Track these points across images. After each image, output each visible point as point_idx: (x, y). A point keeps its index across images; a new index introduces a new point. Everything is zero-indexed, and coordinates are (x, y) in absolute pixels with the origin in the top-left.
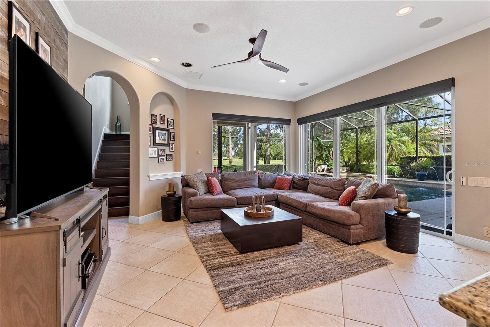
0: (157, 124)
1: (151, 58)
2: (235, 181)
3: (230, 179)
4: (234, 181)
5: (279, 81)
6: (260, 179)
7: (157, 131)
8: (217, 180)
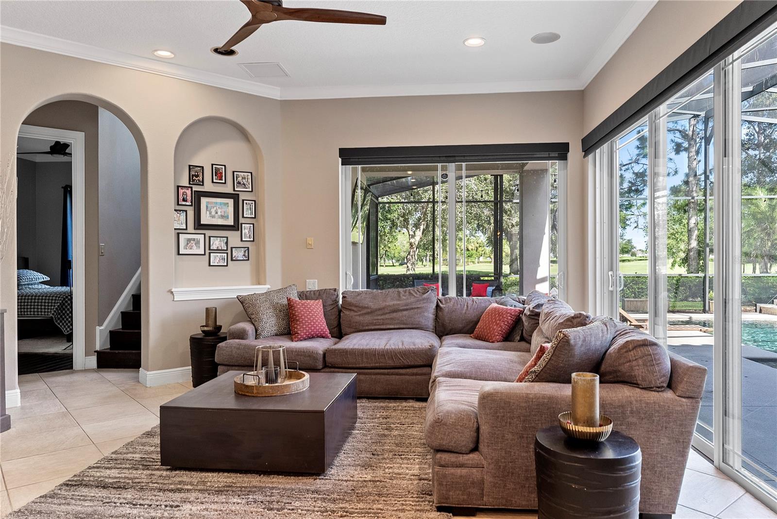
0: (203, 185)
1: (156, 50)
2: (369, 310)
3: (356, 306)
5: (464, 42)
6: (441, 308)
7: (204, 201)
8: (322, 307)
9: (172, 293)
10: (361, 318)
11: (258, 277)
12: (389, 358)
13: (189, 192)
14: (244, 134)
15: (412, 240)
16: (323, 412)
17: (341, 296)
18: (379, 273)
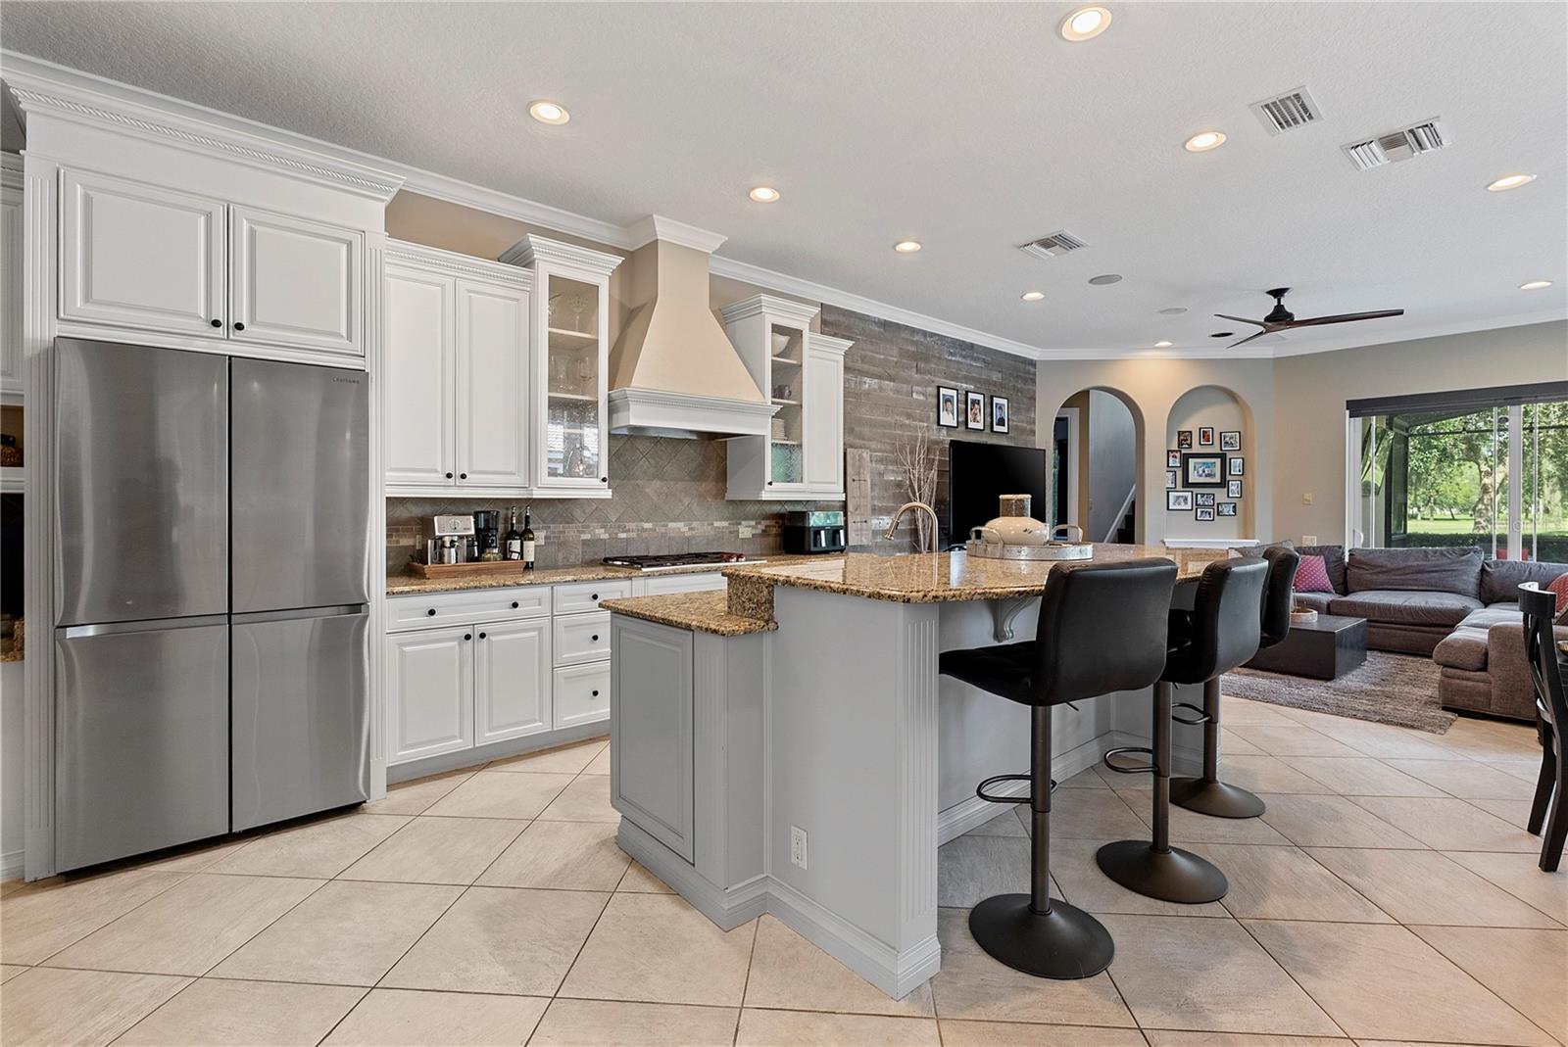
0: (1191, 448)
6: (1487, 572)
7: (1192, 461)
8: (1324, 562)
9: (1164, 543)
10: (1375, 577)
11: (1246, 531)
12: (1407, 614)
13: (1178, 455)
14: (1232, 397)
15: (1486, 481)
16: (1334, 633)
17: (1347, 554)
18: (1408, 532)
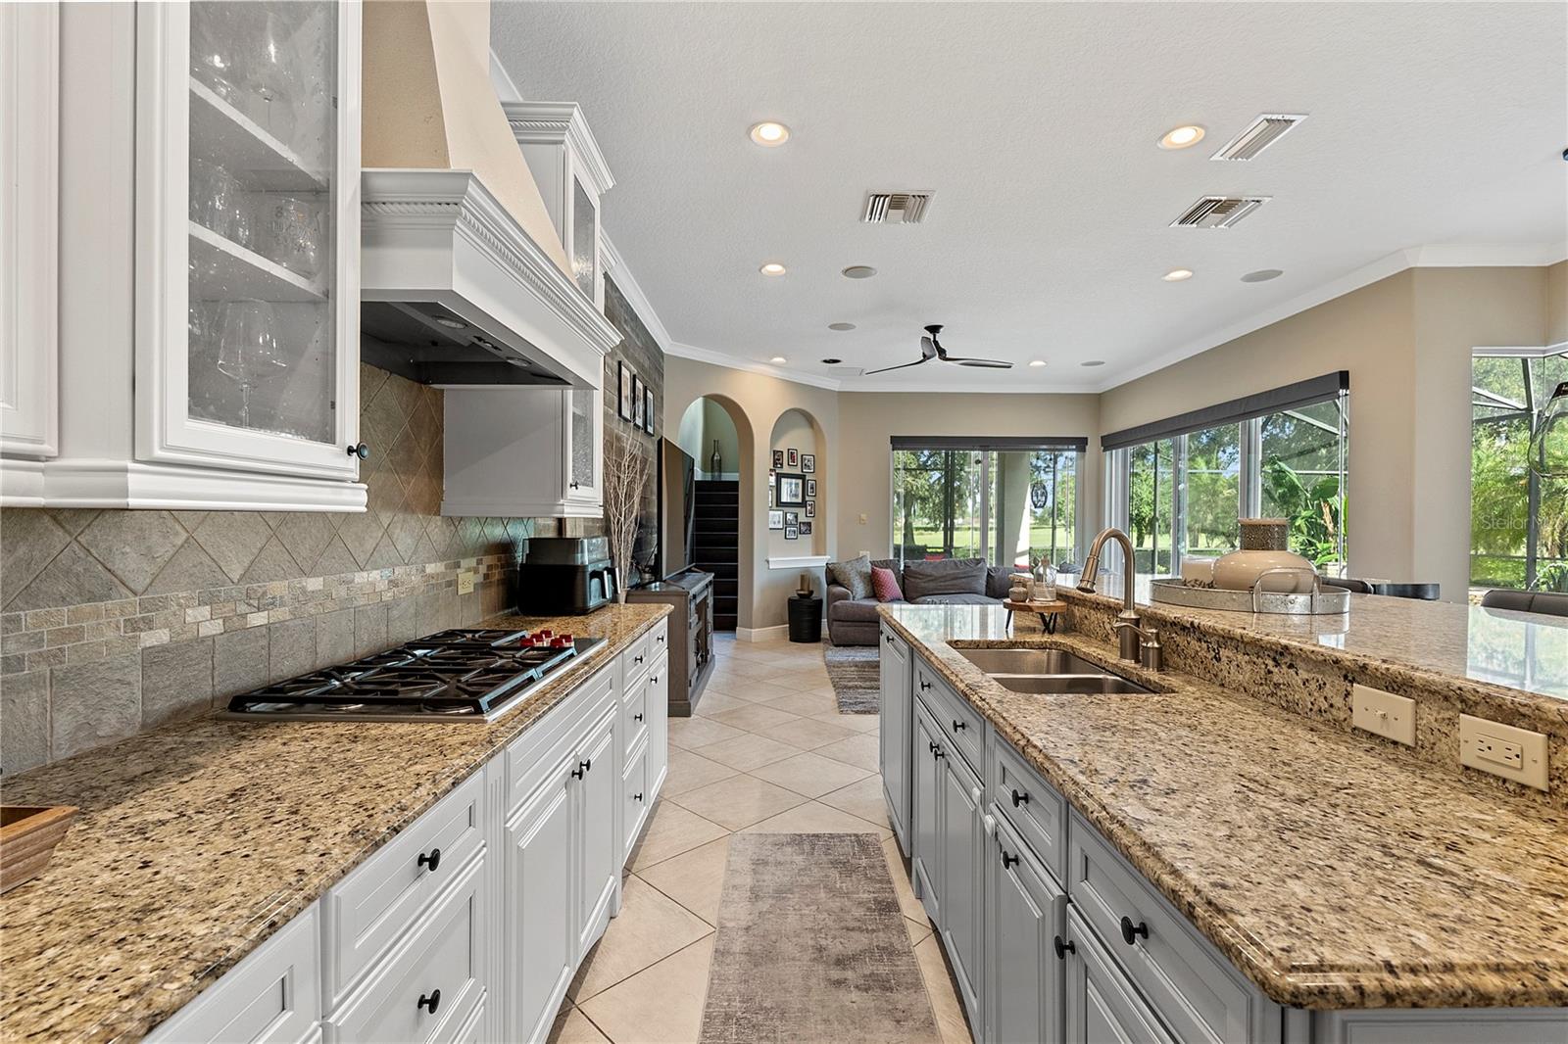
0: (783, 467)
1: (774, 358)
2: (933, 578)
3: (922, 575)
4: (930, 578)
6: (992, 576)
7: (783, 481)
9: (768, 562)
11: (817, 549)
13: (774, 474)
14: (810, 420)
